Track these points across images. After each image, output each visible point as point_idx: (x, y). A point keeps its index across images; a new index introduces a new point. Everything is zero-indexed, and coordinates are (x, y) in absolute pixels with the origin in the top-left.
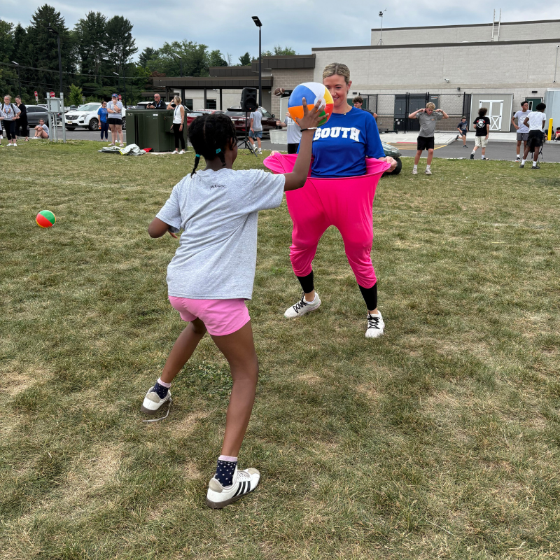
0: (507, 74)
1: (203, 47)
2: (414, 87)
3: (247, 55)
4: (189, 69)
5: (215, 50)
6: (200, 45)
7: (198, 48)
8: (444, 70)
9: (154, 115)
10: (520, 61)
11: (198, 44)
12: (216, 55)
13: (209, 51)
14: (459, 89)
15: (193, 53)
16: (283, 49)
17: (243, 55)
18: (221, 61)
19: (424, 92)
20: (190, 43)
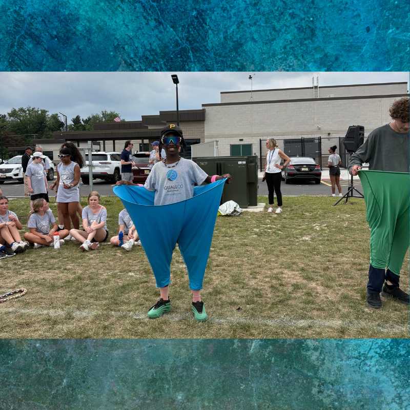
0: (366, 122)
1: (44, 112)
2: (291, 134)
3: (78, 117)
4: (34, 129)
5: (54, 114)
6: (41, 110)
7: (40, 112)
8: (315, 119)
9: (240, 163)
10: (374, 112)
11: (40, 109)
12: (55, 117)
13: (50, 114)
14: (329, 134)
15: (37, 117)
16: (109, 112)
17: (75, 117)
18: (59, 121)
19: (299, 137)
20: (33, 109)
